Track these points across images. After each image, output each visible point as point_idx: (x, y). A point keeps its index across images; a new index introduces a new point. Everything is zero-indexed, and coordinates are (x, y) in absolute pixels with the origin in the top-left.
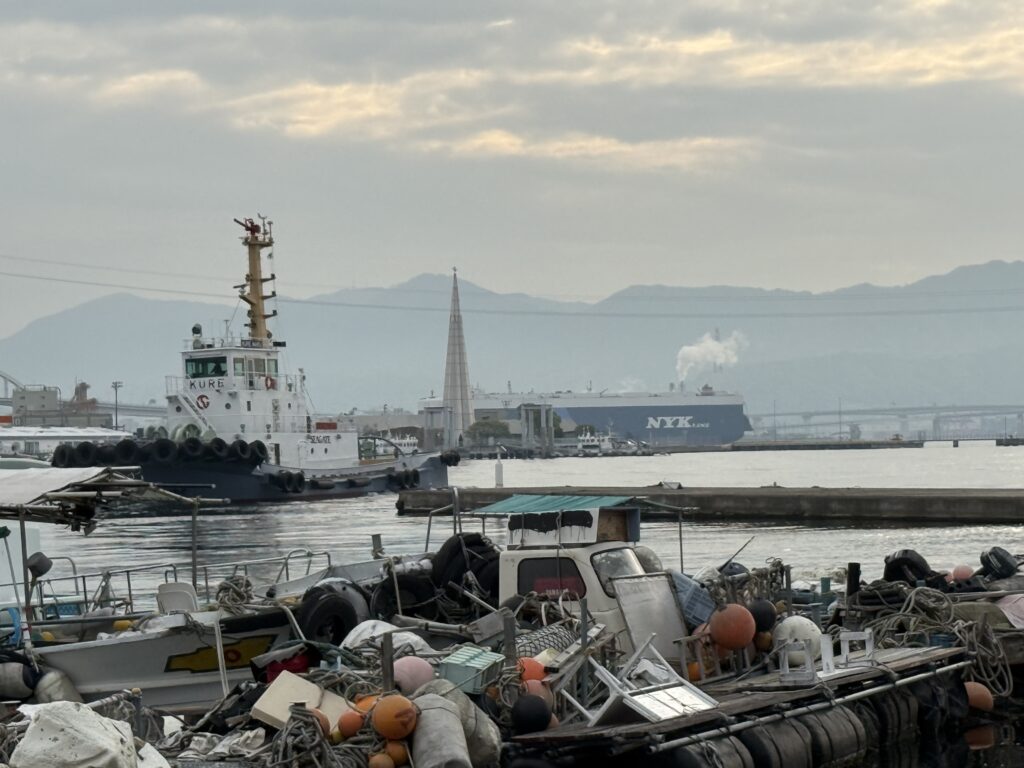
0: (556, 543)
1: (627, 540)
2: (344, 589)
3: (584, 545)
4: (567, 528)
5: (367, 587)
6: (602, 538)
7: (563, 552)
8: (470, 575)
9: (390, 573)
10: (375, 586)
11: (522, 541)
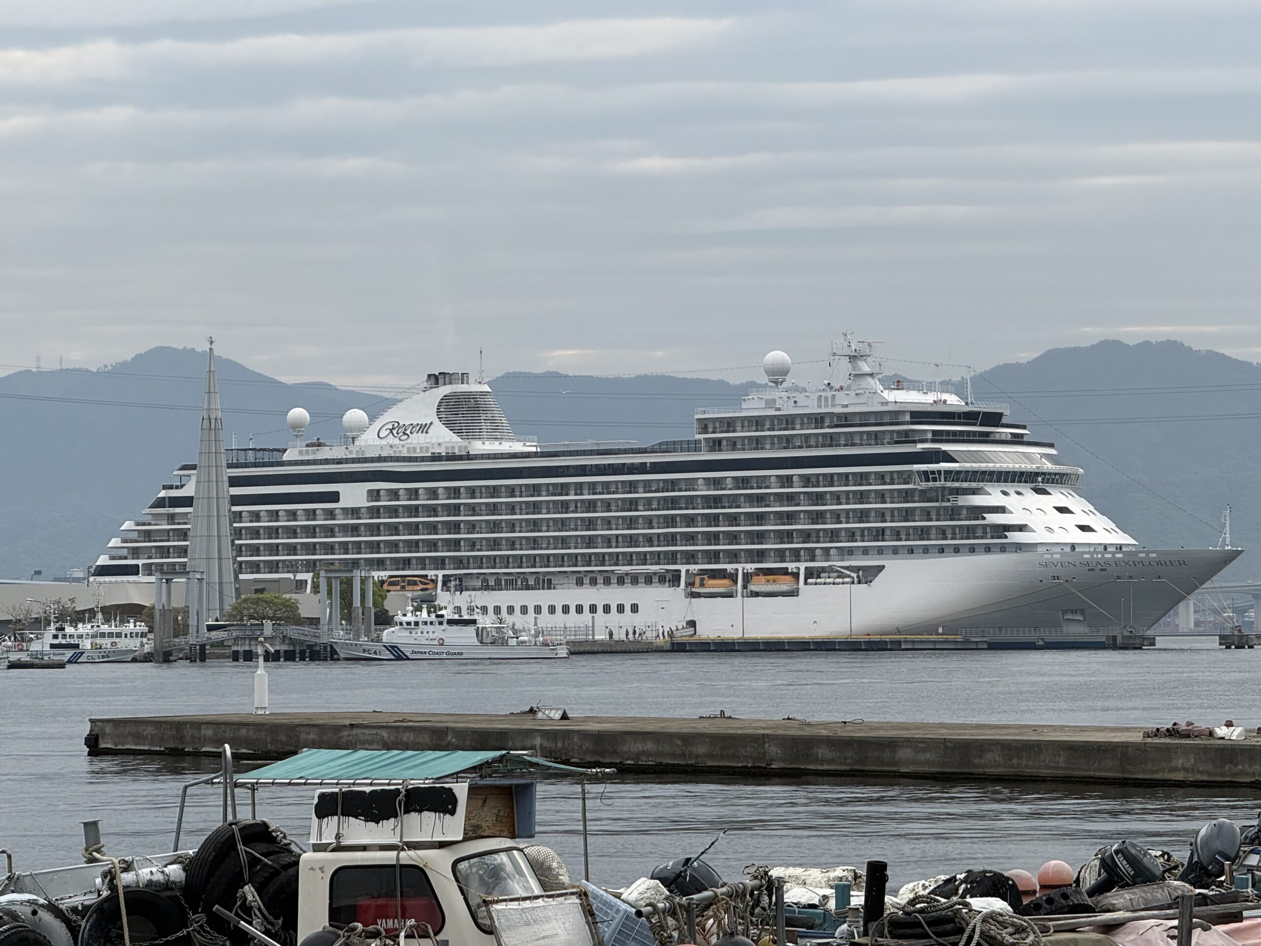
0: (395, 840)
1: (513, 837)
2: (34, 913)
3: (442, 845)
4: (414, 815)
5: (74, 910)
6: (473, 833)
7: (408, 857)
8: (249, 892)
9: (113, 887)
10: (86, 908)
11: (338, 836)
